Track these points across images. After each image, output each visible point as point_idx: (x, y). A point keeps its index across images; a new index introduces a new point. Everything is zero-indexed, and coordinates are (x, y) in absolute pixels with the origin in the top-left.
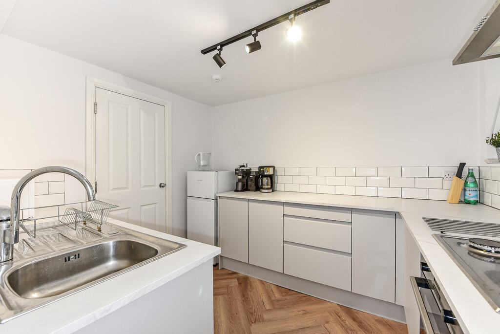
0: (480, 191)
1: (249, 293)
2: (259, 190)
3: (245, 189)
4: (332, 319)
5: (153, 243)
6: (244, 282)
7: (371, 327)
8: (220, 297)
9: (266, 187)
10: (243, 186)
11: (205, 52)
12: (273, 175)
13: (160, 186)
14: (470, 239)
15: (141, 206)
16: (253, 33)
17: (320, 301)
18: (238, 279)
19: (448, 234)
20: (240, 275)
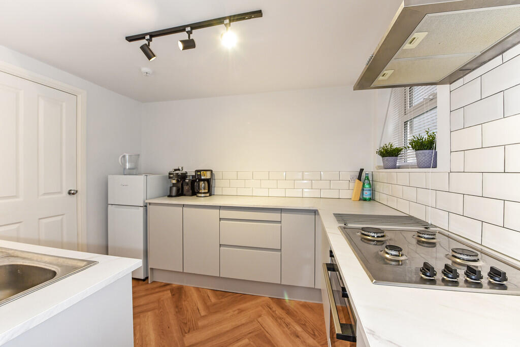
0: (373, 191)
1: (183, 303)
2: (196, 195)
3: (180, 193)
4: (264, 312)
5: (50, 263)
6: (179, 293)
7: (296, 312)
8: (149, 313)
9: (203, 191)
10: (178, 190)
11: (130, 39)
12: (210, 179)
13: (69, 193)
14: (363, 228)
15: (40, 219)
16: (187, 30)
17: (254, 297)
18: (172, 290)
19: (350, 225)
20: (174, 286)
